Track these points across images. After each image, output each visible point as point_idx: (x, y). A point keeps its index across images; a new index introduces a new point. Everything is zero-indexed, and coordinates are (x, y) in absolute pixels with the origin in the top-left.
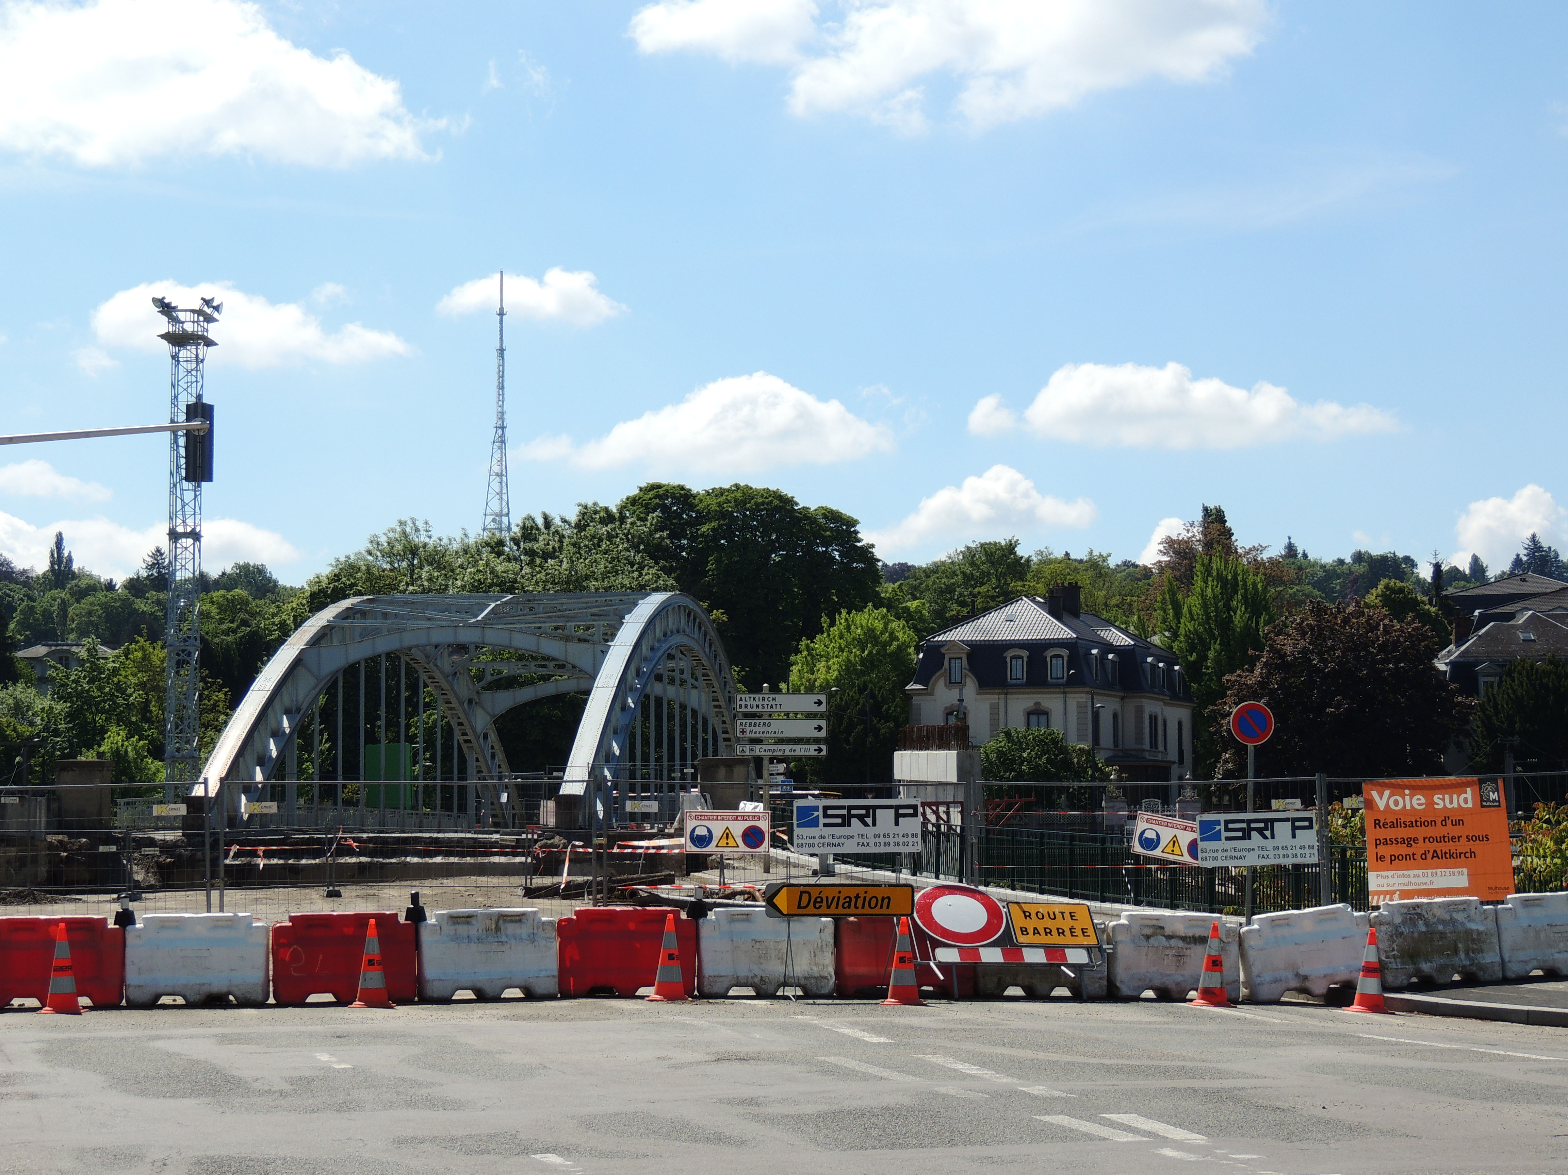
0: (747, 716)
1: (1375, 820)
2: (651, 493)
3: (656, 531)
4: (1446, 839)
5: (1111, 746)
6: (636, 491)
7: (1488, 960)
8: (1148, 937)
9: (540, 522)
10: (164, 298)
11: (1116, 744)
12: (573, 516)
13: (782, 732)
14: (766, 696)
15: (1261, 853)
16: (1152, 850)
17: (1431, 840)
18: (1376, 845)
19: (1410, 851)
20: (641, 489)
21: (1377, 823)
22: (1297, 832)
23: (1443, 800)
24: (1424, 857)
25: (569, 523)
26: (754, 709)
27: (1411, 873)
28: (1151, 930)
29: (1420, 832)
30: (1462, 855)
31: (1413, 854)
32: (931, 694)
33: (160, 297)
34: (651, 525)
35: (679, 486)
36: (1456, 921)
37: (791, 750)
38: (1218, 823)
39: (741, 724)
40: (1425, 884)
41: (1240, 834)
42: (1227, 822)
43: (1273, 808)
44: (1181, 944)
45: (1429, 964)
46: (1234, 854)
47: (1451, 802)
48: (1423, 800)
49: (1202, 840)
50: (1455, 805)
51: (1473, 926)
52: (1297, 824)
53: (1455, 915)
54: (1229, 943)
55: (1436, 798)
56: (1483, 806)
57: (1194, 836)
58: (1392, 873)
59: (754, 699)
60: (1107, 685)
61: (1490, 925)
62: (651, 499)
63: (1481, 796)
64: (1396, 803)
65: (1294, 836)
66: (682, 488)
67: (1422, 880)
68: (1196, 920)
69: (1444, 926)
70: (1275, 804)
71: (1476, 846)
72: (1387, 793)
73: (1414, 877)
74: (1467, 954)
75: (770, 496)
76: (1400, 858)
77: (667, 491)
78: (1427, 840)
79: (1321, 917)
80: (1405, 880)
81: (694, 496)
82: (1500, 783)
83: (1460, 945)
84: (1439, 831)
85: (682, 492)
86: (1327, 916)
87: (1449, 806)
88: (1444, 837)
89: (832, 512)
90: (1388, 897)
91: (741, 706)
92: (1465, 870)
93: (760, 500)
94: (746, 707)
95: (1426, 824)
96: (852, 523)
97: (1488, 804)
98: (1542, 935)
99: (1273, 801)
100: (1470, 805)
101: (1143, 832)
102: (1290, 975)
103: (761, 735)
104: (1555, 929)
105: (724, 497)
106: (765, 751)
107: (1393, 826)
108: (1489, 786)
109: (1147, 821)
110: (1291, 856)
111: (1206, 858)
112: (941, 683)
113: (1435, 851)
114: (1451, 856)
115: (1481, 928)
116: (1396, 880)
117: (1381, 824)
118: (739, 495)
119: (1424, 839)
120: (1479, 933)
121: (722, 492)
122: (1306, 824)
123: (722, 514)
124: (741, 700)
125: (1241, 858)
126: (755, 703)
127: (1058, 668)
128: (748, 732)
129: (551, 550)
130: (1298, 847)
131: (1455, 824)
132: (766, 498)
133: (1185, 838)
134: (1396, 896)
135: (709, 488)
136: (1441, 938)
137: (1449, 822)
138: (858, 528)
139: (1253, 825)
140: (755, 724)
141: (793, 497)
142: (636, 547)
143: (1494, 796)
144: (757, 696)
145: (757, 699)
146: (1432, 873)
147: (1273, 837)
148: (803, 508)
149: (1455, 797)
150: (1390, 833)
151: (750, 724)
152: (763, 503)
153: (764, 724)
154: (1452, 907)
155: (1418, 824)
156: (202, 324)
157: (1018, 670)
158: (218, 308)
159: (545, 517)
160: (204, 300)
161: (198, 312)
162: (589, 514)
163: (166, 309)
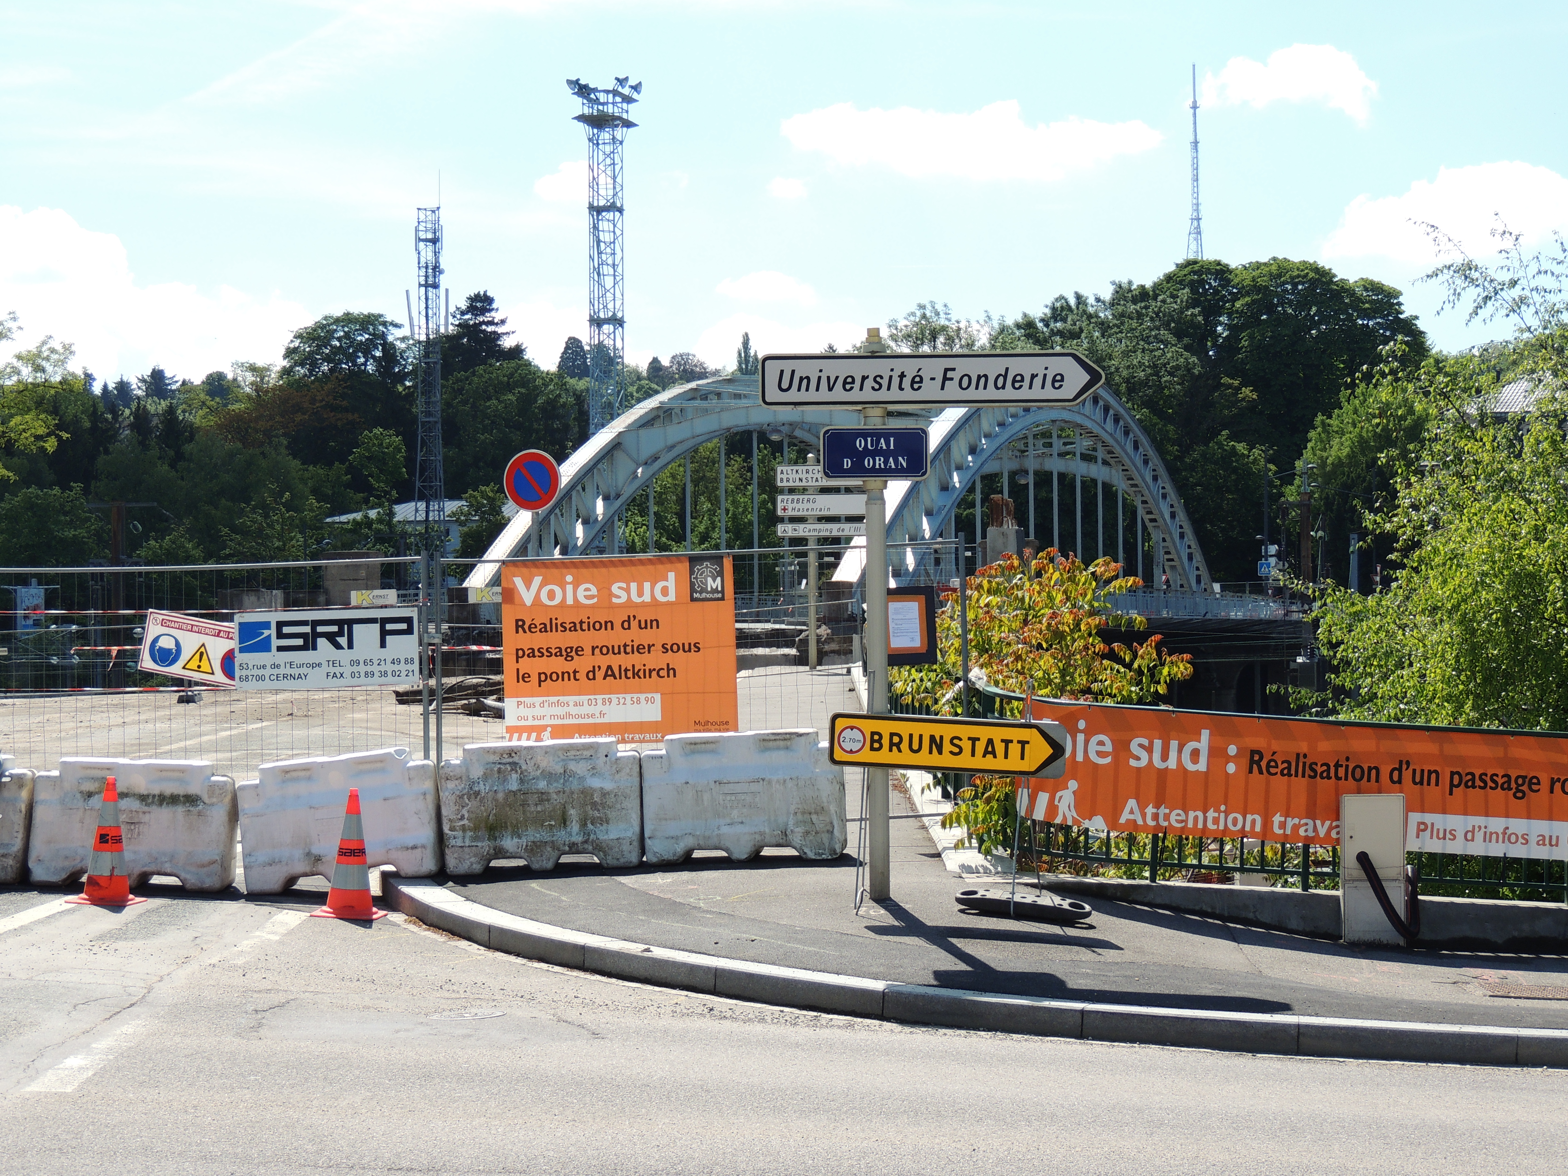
0: (792, 491)
1: (517, 621)
2: (1186, 269)
3: (1188, 308)
4: (629, 649)
6: (1173, 268)
7: (613, 835)
8: (90, 795)
9: (1072, 302)
10: (578, 80)
12: (1107, 294)
13: (829, 509)
14: (811, 468)
15: (332, 670)
16: (167, 666)
17: (605, 650)
18: (518, 657)
19: (569, 667)
20: (1177, 265)
21: (519, 625)
22: (389, 638)
23: (628, 590)
24: (591, 675)
25: (1104, 302)
26: (798, 483)
27: (571, 699)
28: (97, 785)
29: (585, 639)
30: (654, 674)
31: (575, 672)
33: (574, 79)
34: (1182, 301)
35: (1215, 261)
36: (573, 774)
37: (838, 530)
38: (267, 625)
39: (782, 501)
40: (593, 715)
41: (300, 642)
42: (280, 625)
43: (353, 603)
44: (135, 804)
45: (516, 840)
46: (289, 671)
47: (640, 594)
48: (594, 591)
49: (242, 650)
50: (647, 598)
51: (595, 783)
52: (389, 627)
53: (572, 766)
54: (212, 805)
55: (615, 589)
56: (693, 599)
57: (233, 644)
58: (541, 699)
59: (797, 471)
61: (629, 781)
62: (1185, 275)
63: (692, 585)
64: (551, 595)
65: (383, 645)
66: (1219, 263)
67: (586, 709)
68: (173, 770)
69: (549, 783)
70: (356, 597)
71: (677, 660)
72: (537, 580)
73: (576, 705)
74: (583, 824)
75: (1307, 268)
76: (554, 677)
77: (1202, 267)
78: (597, 651)
79: (361, 767)
80: (559, 711)
81: (1231, 272)
82: (728, 564)
83: (572, 812)
84: (616, 637)
85: (1218, 268)
86: (368, 766)
87: (635, 599)
88: (625, 646)
89: (1372, 283)
90: (534, 735)
91: (782, 480)
92: (658, 697)
93: (1296, 273)
94: (788, 481)
95: (597, 626)
96: (1396, 294)
97: (704, 595)
98: (706, 797)
99: (353, 594)
100: (672, 597)
101: (156, 640)
102: (298, 853)
103: (805, 513)
104: (727, 788)
105: (1259, 271)
106: (810, 531)
107: (544, 629)
108: (707, 568)
109: (163, 623)
110: (377, 674)
111: (247, 677)
113: (609, 667)
114: (636, 674)
115: (608, 786)
116: (548, 711)
117: (526, 627)
118: (1274, 268)
119: (593, 648)
120: (604, 794)
121: (1258, 266)
122: (404, 626)
123: (1256, 288)
124: (782, 472)
125: (300, 677)
126: (798, 476)
128: (790, 509)
129: (1078, 330)
130: (389, 661)
131: (644, 626)
132: (1302, 270)
133: (218, 648)
134: (547, 734)
135: (1245, 262)
136: (541, 801)
137: (634, 624)
138: (1401, 299)
139: (320, 629)
140: (798, 500)
141: (1330, 269)
142: (1167, 325)
143: (713, 584)
144: (800, 468)
145: (800, 472)
146: (604, 700)
147: (350, 646)
148: (1341, 280)
149: (647, 586)
150: (538, 640)
151: (793, 500)
152: (1298, 276)
153: (808, 501)
154: (573, 753)
155: (585, 626)
156: (619, 105)
158: (636, 88)
159: (1078, 297)
160: (617, 79)
161: (615, 93)
162: (1122, 293)
163: (583, 90)
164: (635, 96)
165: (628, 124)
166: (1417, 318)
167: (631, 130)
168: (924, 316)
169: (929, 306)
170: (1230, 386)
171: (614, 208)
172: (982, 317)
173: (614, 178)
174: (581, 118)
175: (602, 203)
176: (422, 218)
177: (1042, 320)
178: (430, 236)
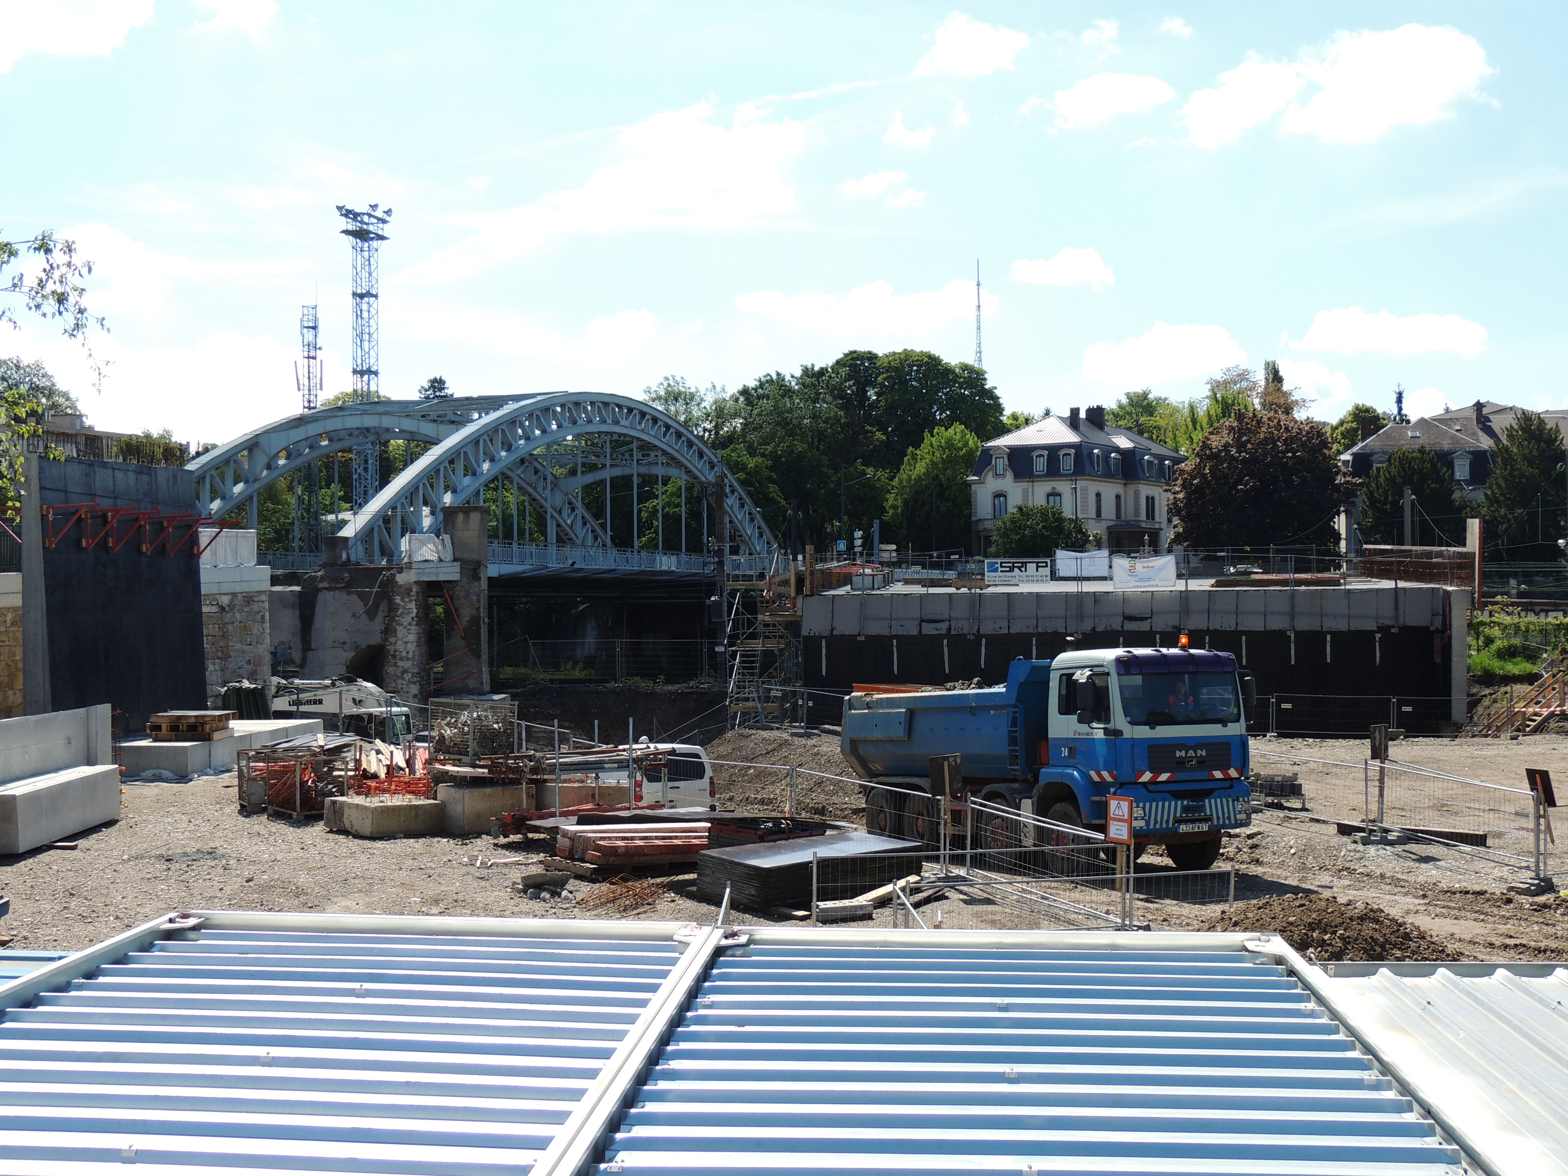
3: (847, 381)
5: (1114, 518)
6: (842, 356)
9: (774, 377)
10: (347, 206)
11: (1118, 515)
12: (798, 373)
20: (844, 354)
32: (983, 483)
33: (344, 206)
34: (843, 377)
60: (1108, 475)
66: (870, 353)
75: (924, 355)
77: (860, 355)
81: (877, 358)
85: (870, 355)
89: (967, 366)
96: (984, 374)
105: (895, 357)
112: (990, 475)
118: (904, 355)
121: (894, 353)
127: (1068, 464)
135: (887, 351)
148: (946, 364)
156: (376, 224)
157: (1040, 465)
158: (388, 212)
159: (778, 374)
160: (370, 206)
161: (370, 215)
162: (807, 372)
163: (348, 213)
164: (387, 218)
165: (382, 238)
166: (995, 388)
167: (385, 242)
168: (669, 385)
169: (671, 378)
170: (871, 432)
171: (368, 294)
172: (710, 386)
173: (370, 274)
174: (346, 232)
175: (364, 291)
176: (306, 312)
177: (753, 389)
178: (311, 324)
